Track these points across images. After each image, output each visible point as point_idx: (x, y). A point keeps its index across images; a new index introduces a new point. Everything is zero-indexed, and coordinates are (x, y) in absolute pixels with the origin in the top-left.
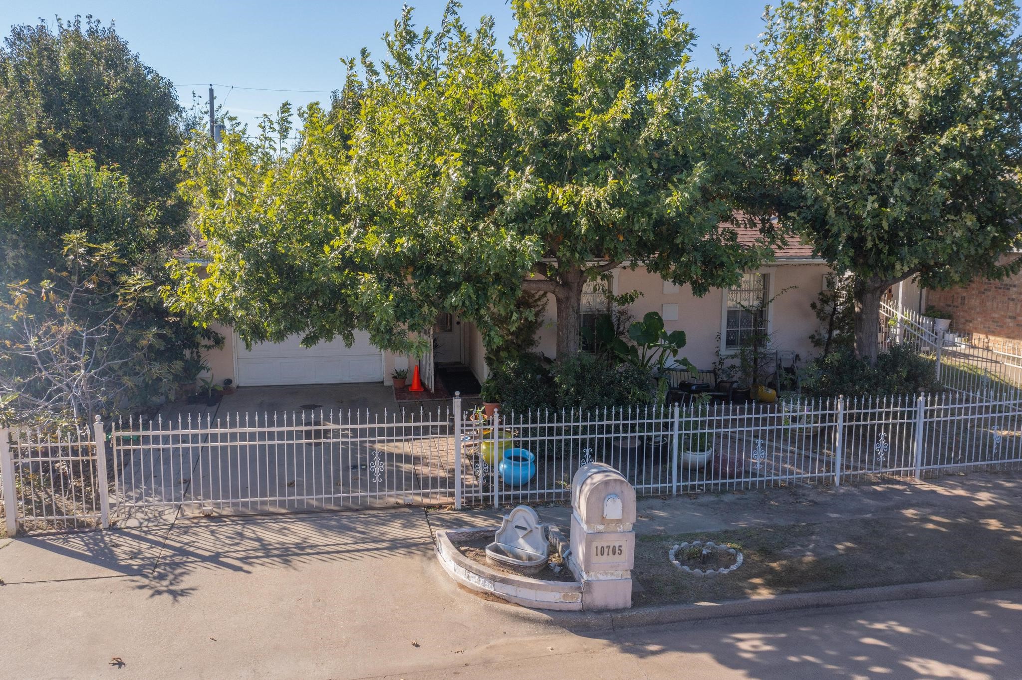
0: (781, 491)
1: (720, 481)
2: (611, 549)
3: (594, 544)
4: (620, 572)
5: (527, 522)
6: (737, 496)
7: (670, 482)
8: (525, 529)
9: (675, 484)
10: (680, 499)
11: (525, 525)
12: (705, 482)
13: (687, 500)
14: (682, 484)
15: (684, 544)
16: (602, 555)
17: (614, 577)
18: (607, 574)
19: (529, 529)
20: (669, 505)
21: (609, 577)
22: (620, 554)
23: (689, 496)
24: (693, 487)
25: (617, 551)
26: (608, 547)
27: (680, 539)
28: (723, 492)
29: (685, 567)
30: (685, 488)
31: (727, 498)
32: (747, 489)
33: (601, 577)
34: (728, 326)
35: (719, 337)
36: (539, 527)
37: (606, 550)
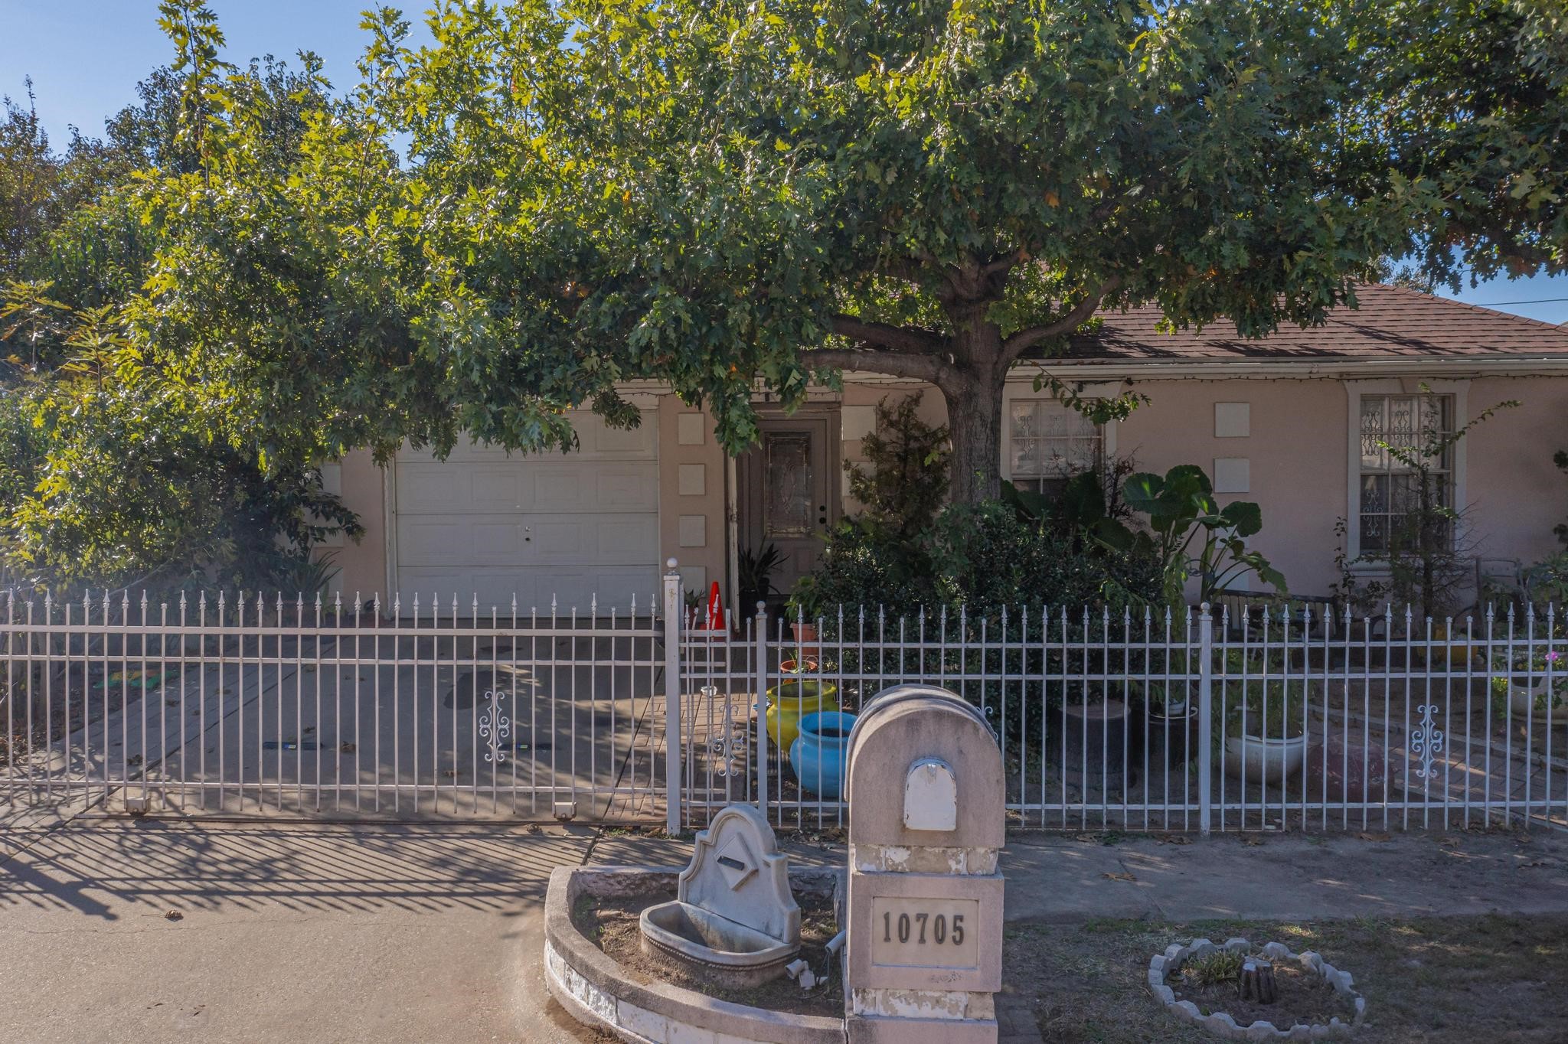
0: (1492, 840)
1: (1325, 806)
2: (930, 925)
3: (879, 907)
4: (963, 999)
5: (747, 848)
6: (1372, 845)
7: (1195, 798)
8: (740, 866)
9: (1205, 805)
10: (1221, 845)
11: (742, 857)
12: (1285, 806)
13: (1236, 846)
14: (1224, 806)
15: (1199, 943)
16: (904, 939)
17: (941, 1013)
18: (920, 1001)
19: (750, 867)
20: (1188, 856)
21: (927, 1011)
22: (958, 942)
23: (1243, 838)
24: (1254, 818)
25: (950, 932)
26: (922, 917)
27: (1192, 930)
28: (1334, 834)
29: (1186, 1005)
30: (1233, 816)
31: (1344, 848)
32: (1400, 830)
33: (903, 1009)
34: (1364, 506)
35: (1341, 528)
36: (772, 860)
37: (915, 928)
